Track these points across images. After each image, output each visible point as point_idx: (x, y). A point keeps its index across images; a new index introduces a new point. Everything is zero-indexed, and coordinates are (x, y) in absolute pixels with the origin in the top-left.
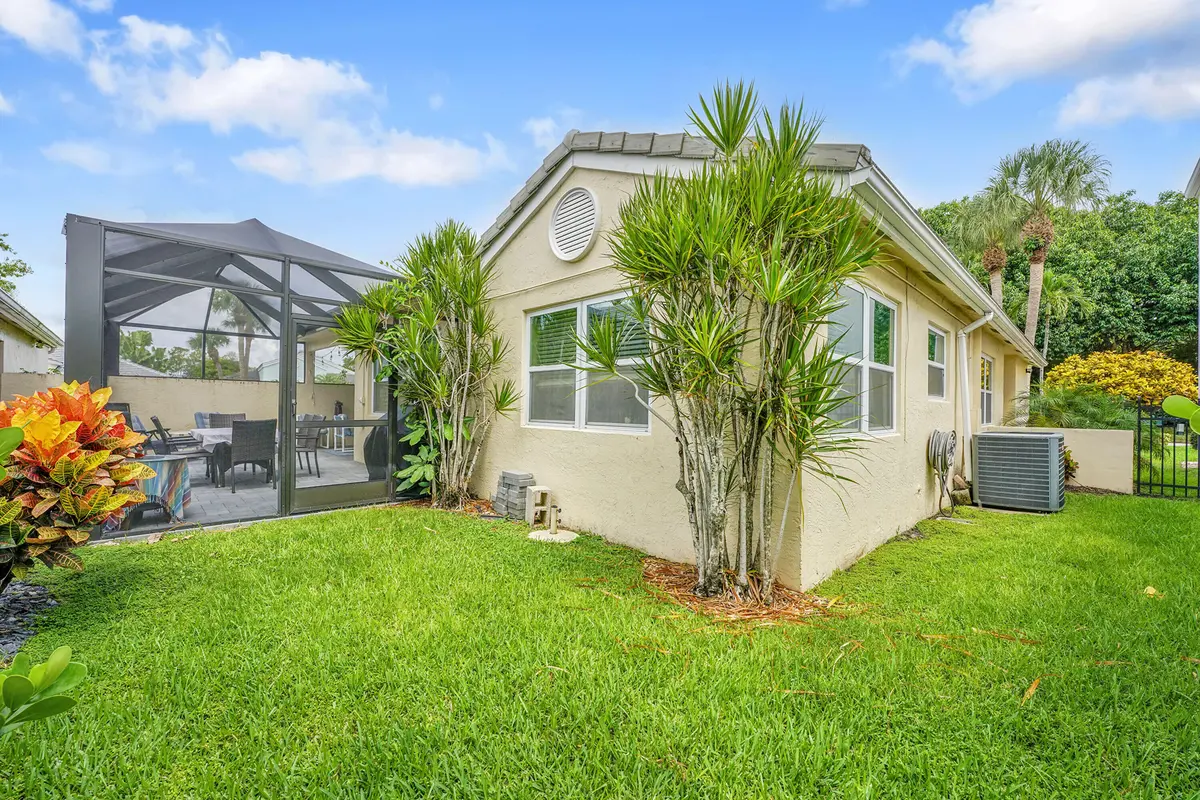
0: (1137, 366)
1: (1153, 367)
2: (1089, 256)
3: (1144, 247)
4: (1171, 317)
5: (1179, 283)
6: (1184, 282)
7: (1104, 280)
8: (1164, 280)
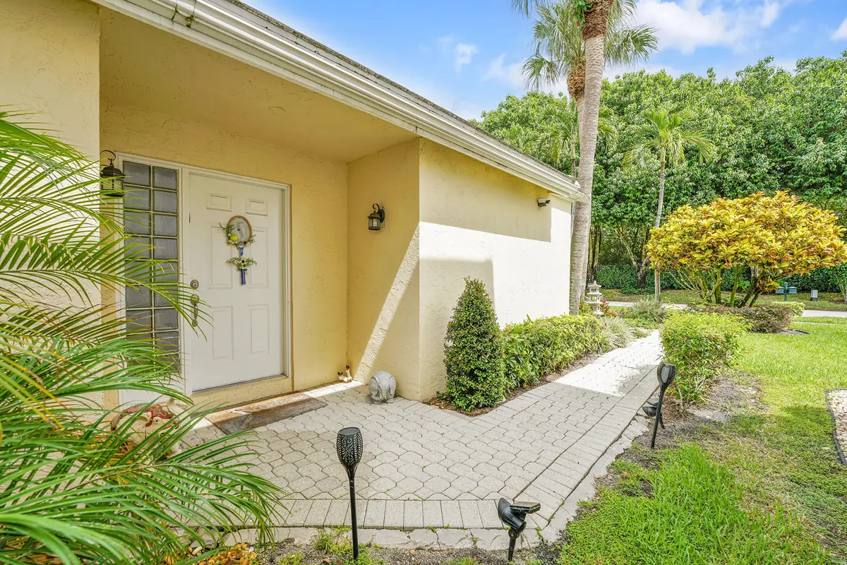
0: (760, 213)
1: (782, 215)
2: (726, 120)
3: (781, 107)
4: (805, 181)
5: (814, 143)
6: (820, 140)
7: (741, 145)
8: (799, 140)
